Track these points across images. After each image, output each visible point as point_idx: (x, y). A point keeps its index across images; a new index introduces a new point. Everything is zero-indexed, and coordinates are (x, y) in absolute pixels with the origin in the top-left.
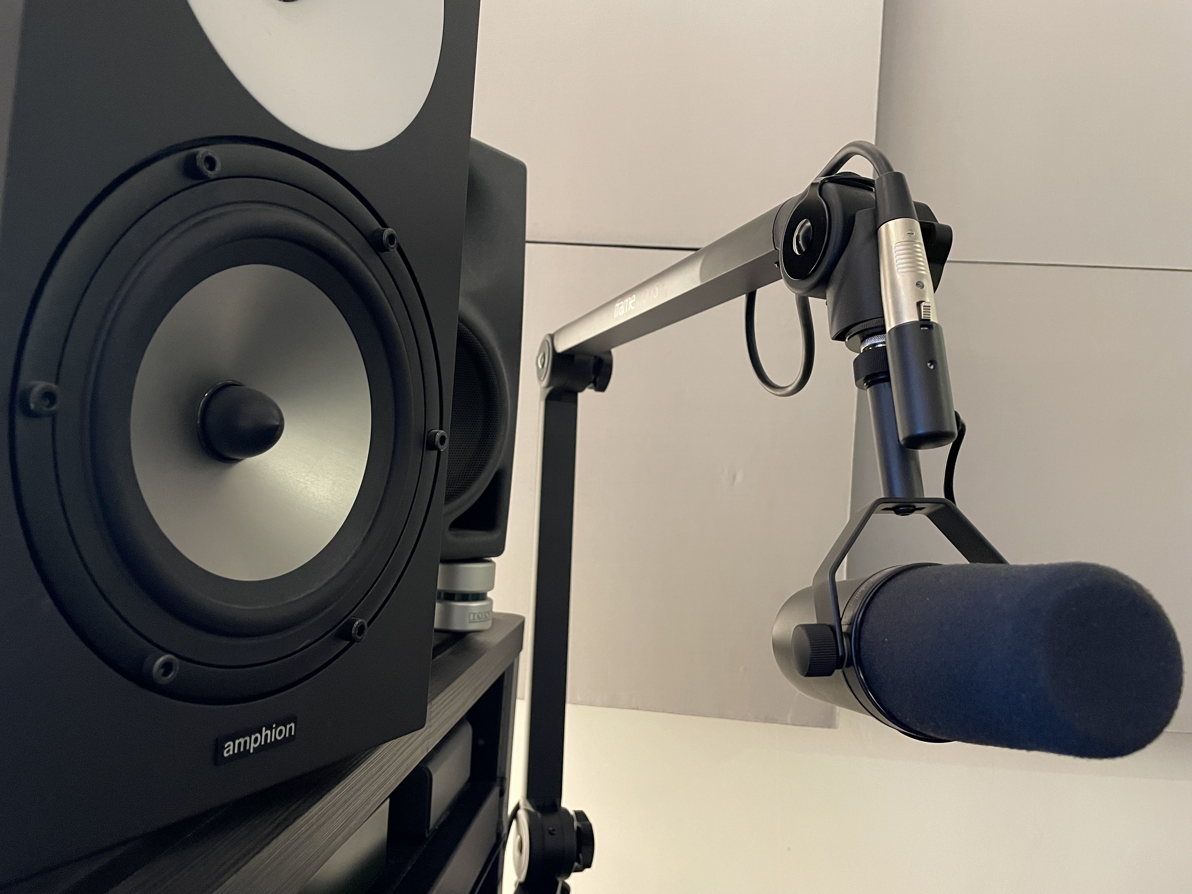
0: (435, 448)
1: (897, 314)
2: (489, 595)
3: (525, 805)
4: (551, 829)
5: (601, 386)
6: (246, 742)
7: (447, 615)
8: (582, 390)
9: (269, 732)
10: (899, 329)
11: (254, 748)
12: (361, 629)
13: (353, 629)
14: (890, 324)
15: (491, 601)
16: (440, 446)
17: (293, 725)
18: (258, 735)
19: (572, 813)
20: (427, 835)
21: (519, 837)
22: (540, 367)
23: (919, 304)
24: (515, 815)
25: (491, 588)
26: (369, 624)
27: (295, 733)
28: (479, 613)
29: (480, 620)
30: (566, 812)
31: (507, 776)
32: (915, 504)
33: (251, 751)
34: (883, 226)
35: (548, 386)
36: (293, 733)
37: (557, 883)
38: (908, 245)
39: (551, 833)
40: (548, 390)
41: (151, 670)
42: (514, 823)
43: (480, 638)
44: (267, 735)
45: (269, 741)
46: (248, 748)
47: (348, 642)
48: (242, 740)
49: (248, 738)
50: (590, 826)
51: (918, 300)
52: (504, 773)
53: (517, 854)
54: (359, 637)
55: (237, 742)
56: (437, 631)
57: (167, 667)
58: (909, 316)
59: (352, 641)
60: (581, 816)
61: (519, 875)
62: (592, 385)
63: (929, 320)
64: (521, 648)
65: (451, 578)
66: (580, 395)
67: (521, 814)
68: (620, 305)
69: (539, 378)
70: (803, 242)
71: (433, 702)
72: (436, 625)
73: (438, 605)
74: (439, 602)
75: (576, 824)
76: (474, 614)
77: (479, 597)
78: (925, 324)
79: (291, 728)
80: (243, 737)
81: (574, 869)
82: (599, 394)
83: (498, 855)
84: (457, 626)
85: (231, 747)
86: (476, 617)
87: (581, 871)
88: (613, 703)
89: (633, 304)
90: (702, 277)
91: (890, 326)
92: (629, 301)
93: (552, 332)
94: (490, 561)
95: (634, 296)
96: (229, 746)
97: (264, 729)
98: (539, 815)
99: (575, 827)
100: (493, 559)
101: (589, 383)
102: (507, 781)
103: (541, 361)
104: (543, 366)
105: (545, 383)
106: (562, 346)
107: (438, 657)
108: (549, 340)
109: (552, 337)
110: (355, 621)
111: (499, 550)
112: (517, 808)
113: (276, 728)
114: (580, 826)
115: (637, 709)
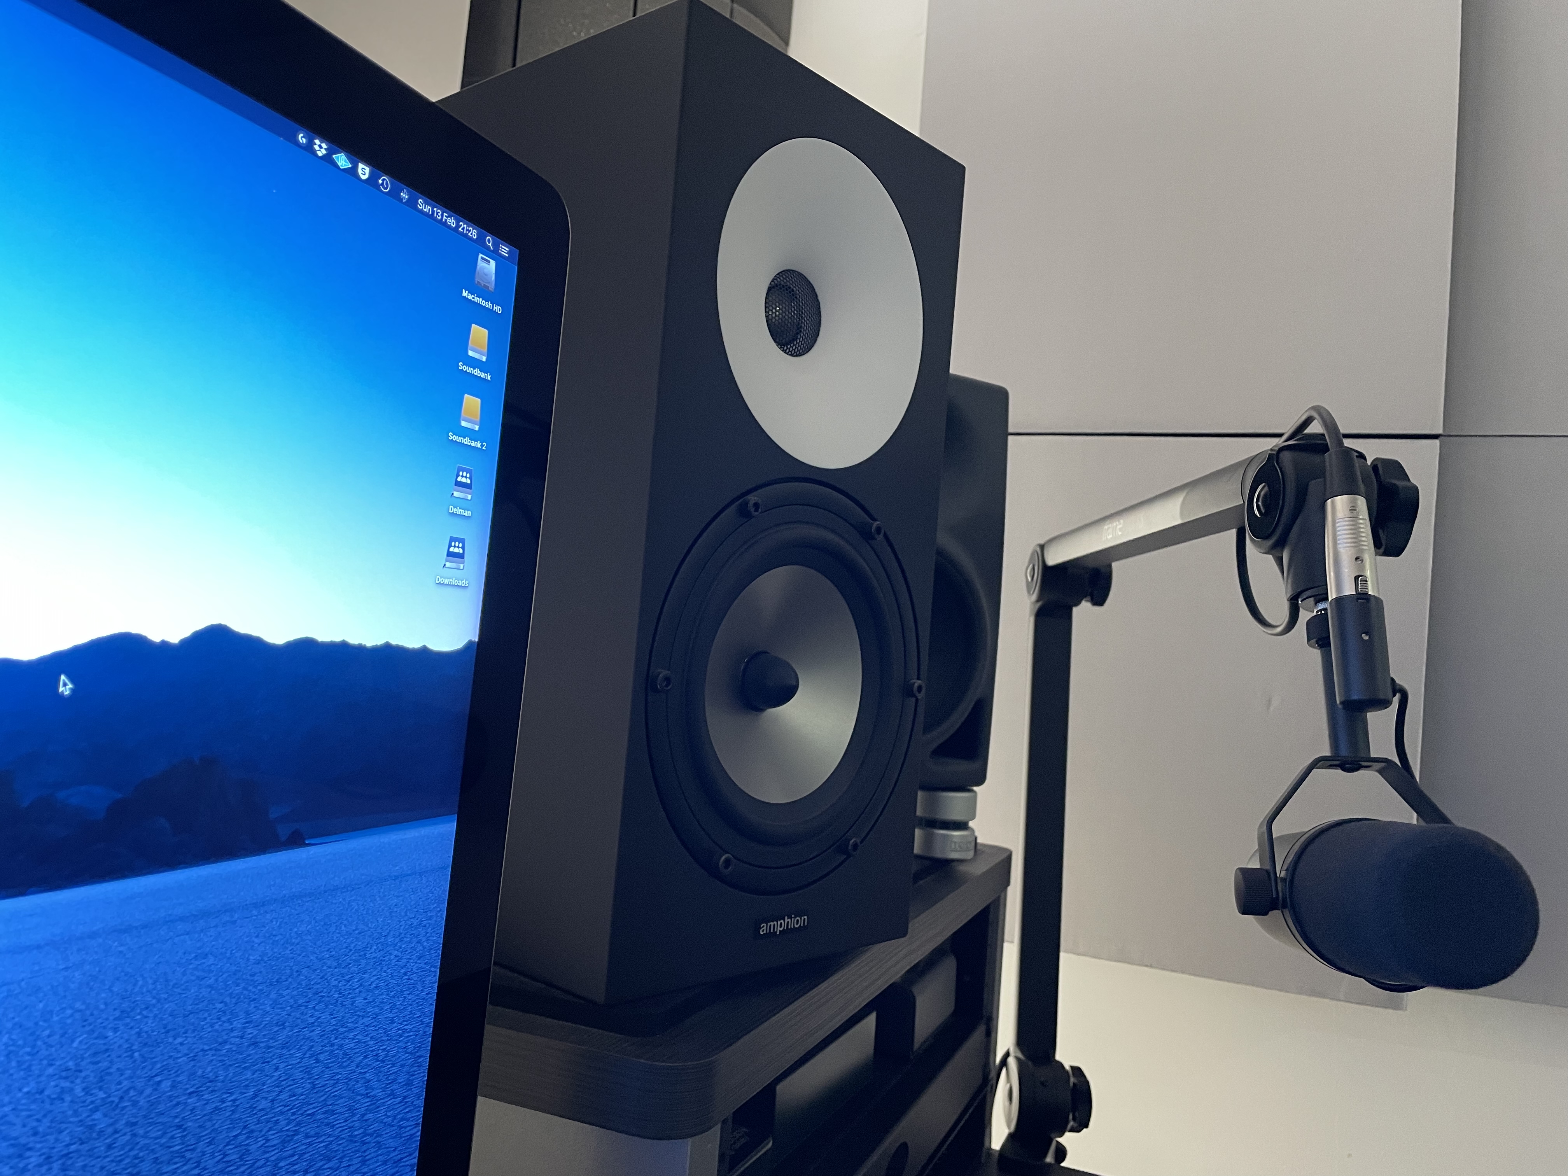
0: (914, 696)
1: (1339, 586)
2: (971, 824)
3: (1015, 1052)
4: (1042, 1079)
5: (1099, 600)
6: (774, 925)
7: (928, 841)
8: (1077, 604)
9: (789, 920)
10: (1339, 600)
11: (780, 931)
12: (855, 846)
13: (850, 846)
14: (1332, 595)
15: (973, 831)
16: (918, 695)
17: (806, 917)
18: (782, 921)
19: (1067, 1068)
20: (912, 1057)
21: (1008, 1085)
22: (1030, 579)
23: (1356, 578)
24: (1004, 1062)
25: (973, 817)
26: (862, 842)
27: (808, 924)
28: (961, 842)
29: (961, 850)
30: (1061, 1065)
31: (994, 1016)
32: (1361, 763)
33: (778, 933)
34: (1329, 501)
35: (1038, 601)
36: (806, 924)
37: (1051, 1140)
38: (1352, 521)
39: (1043, 1084)
40: (1039, 604)
41: (718, 864)
42: (1004, 1071)
43: (963, 868)
44: (788, 922)
45: (789, 927)
46: (776, 930)
47: (845, 857)
48: (772, 924)
49: (775, 923)
50: (1087, 1083)
51: (1357, 574)
52: (991, 1013)
53: (1007, 1103)
54: (854, 853)
55: (769, 924)
56: (918, 857)
57: (727, 862)
58: (1349, 590)
59: (849, 856)
60: (1077, 1071)
61: (1009, 1126)
62: (1089, 598)
63: (1367, 594)
64: (1008, 883)
65: (932, 805)
66: (1075, 610)
67: (1011, 1061)
68: (1108, 528)
69: (1029, 591)
70: (1263, 502)
71: (916, 920)
72: (917, 850)
73: (918, 832)
74: (920, 828)
75: (1072, 1080)
76: (955, 843)
77: (962, 826)
78: (1362, 597)
79: (805, 919)
80: (773, 921)
81: (1069, 1127)
82: (1097, 609)
83: (985, 1097)
84: (938, 853)
85: (765, 928)
86: (957, 846)
87: (1079, 1131)
88: (1122, 957)
89: (1120, 529)
90: (1182, 514)
91: (1331, 597)
92: (1116, 525)
93: (1042, 542)
94: (972, 791)
95: (1122, 521)
96: (764, 926)
97: (786, 917)
98: (1030, 1063)
99: (1071, 1084)
100: (975, 788)
101: (1086, 596)
102: (995, 1022)
103: (1030, 573)
104: (1032, 579)
105: (1034, 597)
106: (1054, 558)
107: (921, 882)
108: (1038, 550)
109: (1042, 547)
110: (851, 839)
111: (980, 779)
112: (1007, 1055)
113: (795, 918)
114: (1076, 1081)
115: (1151, 966)
